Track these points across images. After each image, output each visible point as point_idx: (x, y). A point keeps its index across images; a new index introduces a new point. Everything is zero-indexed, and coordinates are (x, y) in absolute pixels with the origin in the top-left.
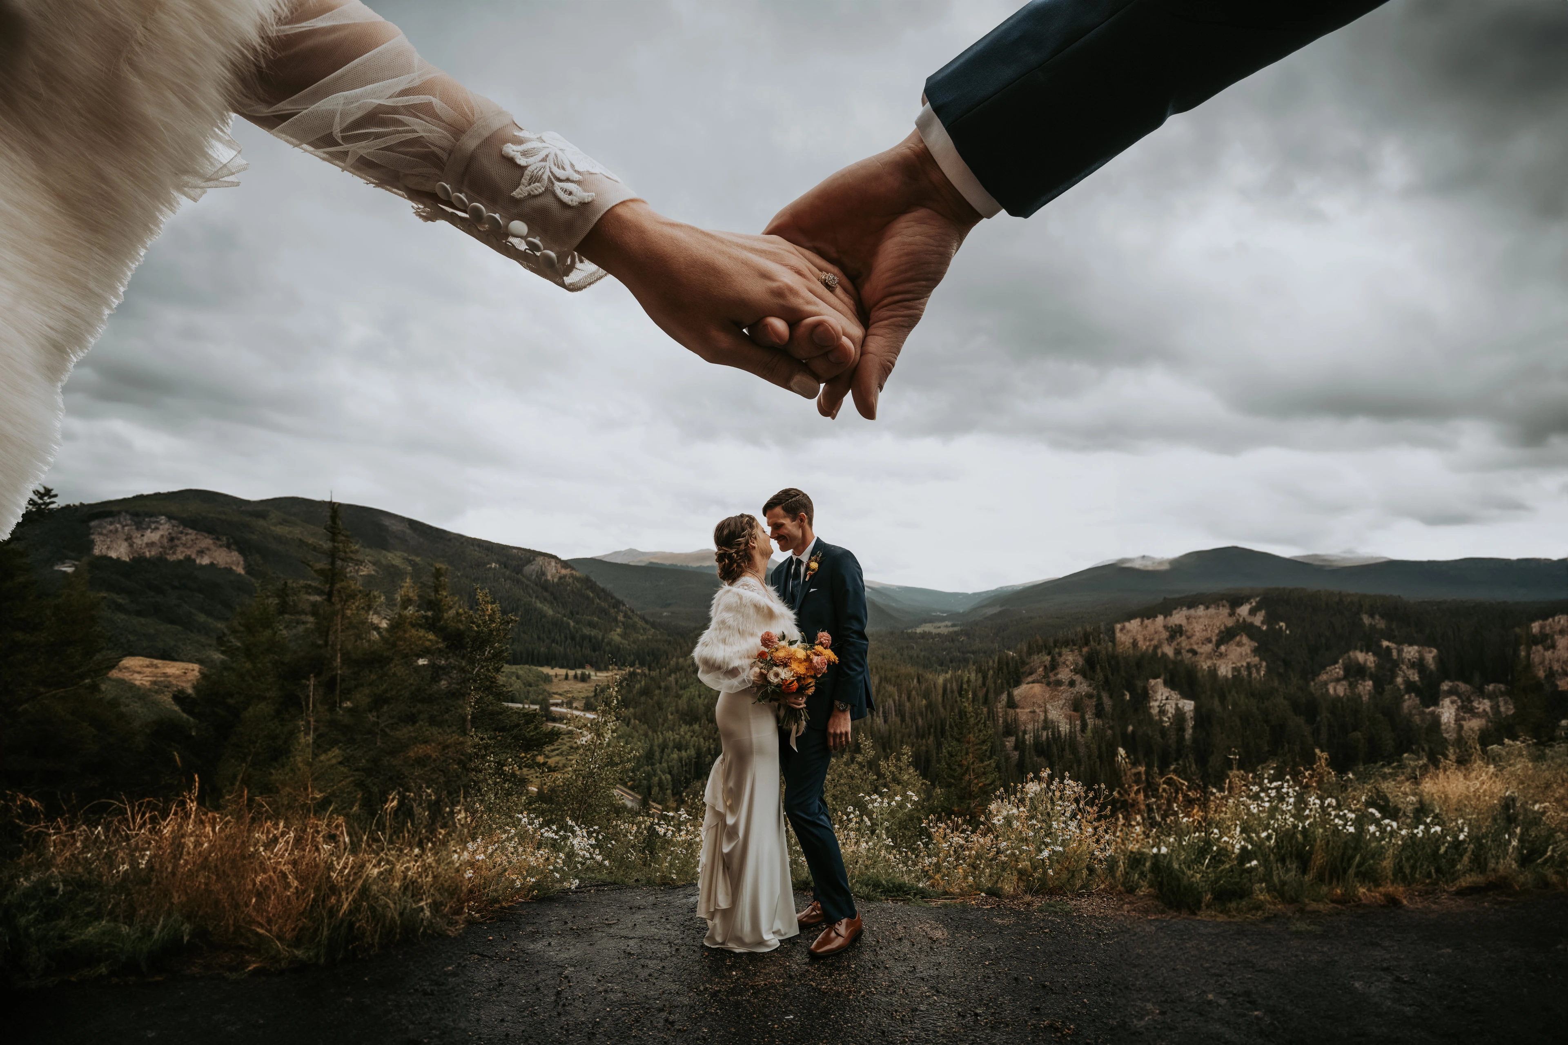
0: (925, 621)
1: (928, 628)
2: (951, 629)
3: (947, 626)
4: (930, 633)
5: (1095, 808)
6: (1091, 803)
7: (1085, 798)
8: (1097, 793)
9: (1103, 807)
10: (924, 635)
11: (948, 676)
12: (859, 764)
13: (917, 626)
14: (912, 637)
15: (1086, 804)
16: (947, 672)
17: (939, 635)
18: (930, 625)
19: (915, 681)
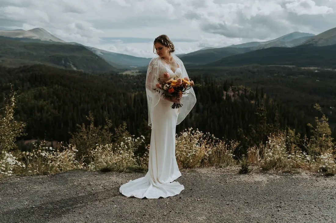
0: (127, 70)
1: (128, 73)
2: (138, 74)
3: (136, 72)
4: (129, 75)
5: (206, 140)
6: (204, 139)
7: (203, 137)
8: (207, 135)
9: (209, 140)
10: (126, 75)
11: (137, 93)
12: (106, 129)
13: (123, 72)
14: (121, 76)
15: (203, 139)
16: (136, 92)
17: (133, 76)
18: (129, 71)
19: (122, 95)
